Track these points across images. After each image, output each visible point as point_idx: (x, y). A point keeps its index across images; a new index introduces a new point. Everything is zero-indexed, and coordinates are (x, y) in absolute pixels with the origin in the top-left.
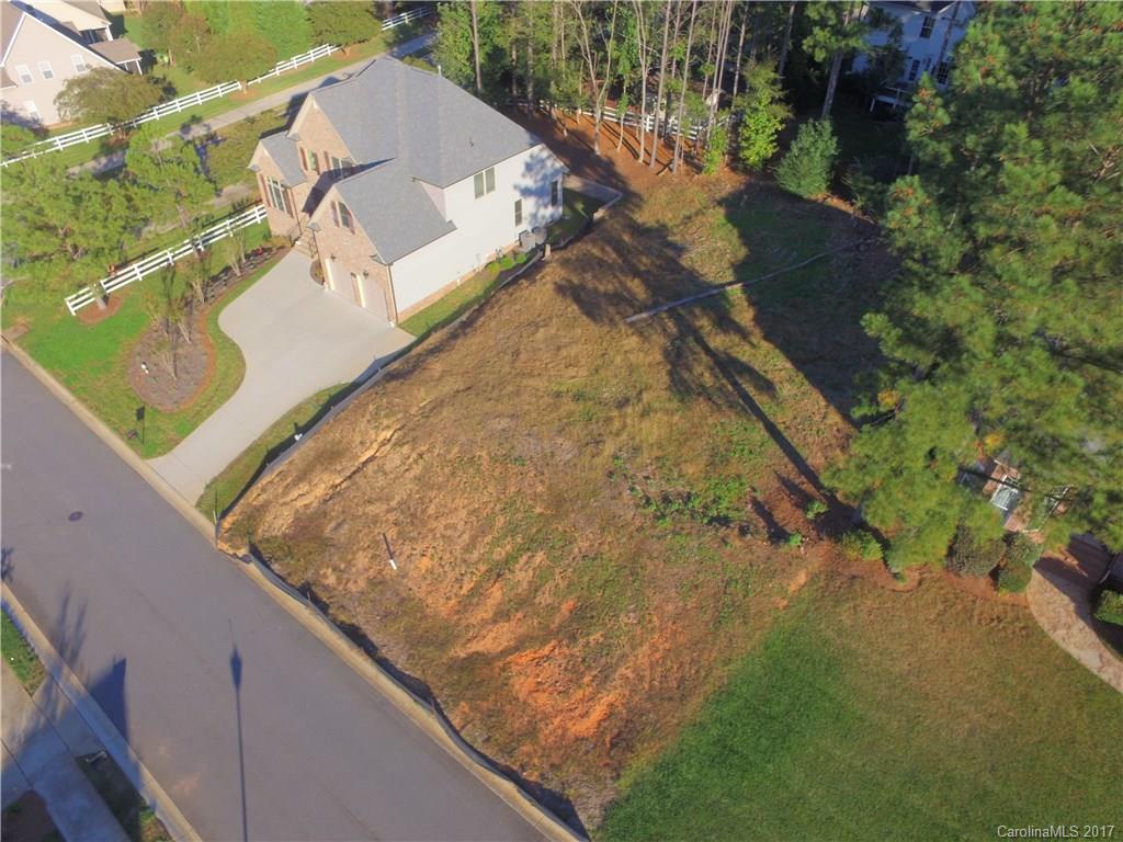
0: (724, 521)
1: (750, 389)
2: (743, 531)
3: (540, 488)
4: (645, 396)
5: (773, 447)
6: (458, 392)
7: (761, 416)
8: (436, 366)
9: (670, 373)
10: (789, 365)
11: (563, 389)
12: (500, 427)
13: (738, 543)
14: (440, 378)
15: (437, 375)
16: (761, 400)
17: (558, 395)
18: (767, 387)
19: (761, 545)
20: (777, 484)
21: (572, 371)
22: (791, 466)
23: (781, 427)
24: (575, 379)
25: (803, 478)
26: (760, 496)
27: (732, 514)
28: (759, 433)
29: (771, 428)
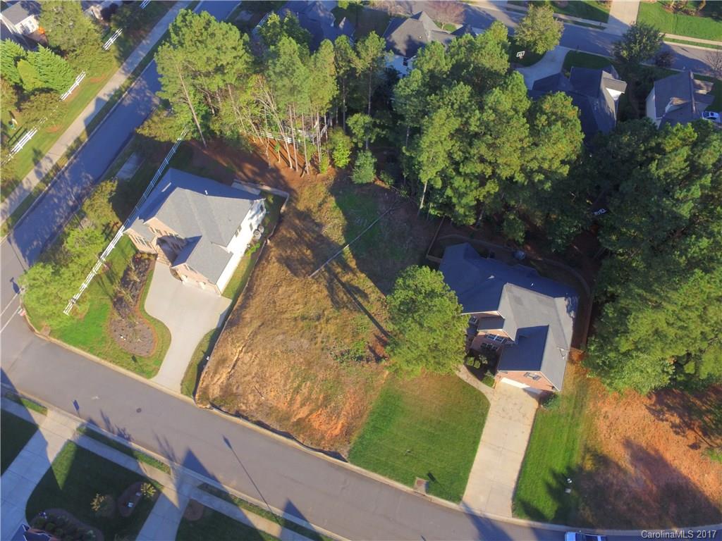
0: (360, 358)
1: (360, 300)
2: (368, 361)
3: (301, 360)
4: (325, 313)
5: (372, 324)
6: (260, 326)
7: (367, 312)
8: (248, 316)
9: (332, 300)
10: (372, 284)
11: (296, 315)
12: (280, 339)
13: (367, 366)
14: (251, 321)
15: (248, 320)
16: (365, 304)
17: (295, 319)
18: (365, 296)
19: (374, 364)
20: (375, 338)
21: (297, 307)
22: (378, 330)
23: (373, 315)
24: (299, 310)
25: (383, 335)
26: (371, 345)
27: (364, 354)
28: (367, 319)
29: (370, 316)
